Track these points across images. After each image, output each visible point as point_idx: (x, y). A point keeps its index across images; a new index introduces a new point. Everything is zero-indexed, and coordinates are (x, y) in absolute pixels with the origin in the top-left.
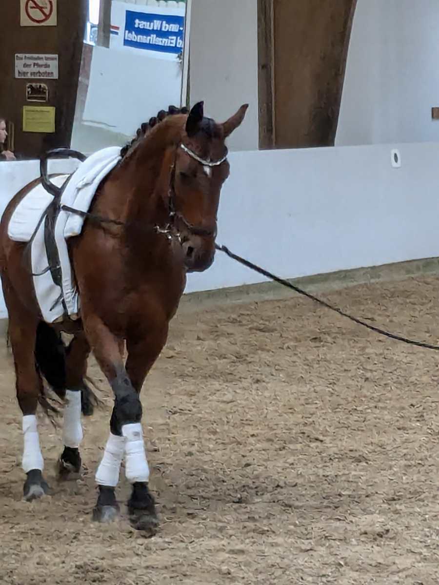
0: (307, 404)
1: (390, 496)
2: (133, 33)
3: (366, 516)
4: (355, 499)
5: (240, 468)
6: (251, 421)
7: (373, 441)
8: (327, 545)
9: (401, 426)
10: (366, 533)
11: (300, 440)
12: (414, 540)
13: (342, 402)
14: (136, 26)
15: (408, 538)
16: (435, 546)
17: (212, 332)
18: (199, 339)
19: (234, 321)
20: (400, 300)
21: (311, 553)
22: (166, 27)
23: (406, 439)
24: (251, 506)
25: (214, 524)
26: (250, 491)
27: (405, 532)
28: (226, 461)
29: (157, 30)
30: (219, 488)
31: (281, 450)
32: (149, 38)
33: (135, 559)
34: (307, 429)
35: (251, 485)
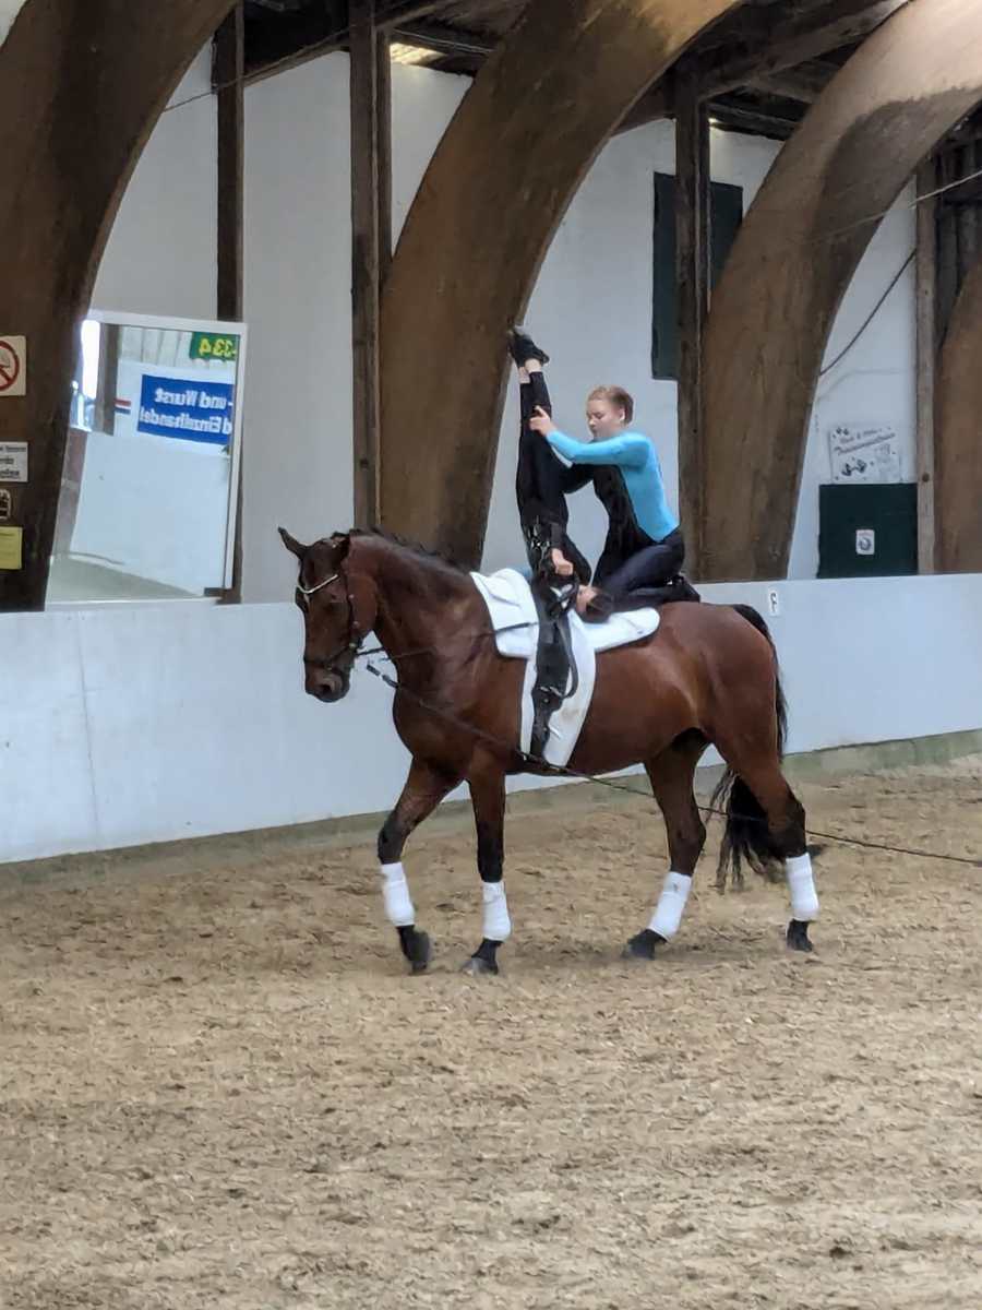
0: (428, 1011)
1: (562, 1162)
2: (153, 411)
3: (523, 1194)
4: (503, 1166)
5: (317, 1116)
6: (337, 1038)
7: (535, 1070)
8: (458, 1239)
9: (582, 1047)
10: (521, 1222)
11: (416, 1069)
12: (601, 1233)
13: (487, 1008)
14: (157, 400)
15: (590, 1228)
16: (634, 1242)
17: (275, 896)
18: (254, 906)
19: (311, 878)
20: (582, 843)
21: (432, 1253)
22: (207, 401)
23: (590, 1069)
24: (333, 1178)
25: (270, 1208)
26: (332, 1153)
27: (585, 1220)
28: (296, 1105)
29: (191, 406)
30: (280, 1148)
31: (384, 1087)
32: (178, 419)
33: (141, 1265)
34: (425, 1052)
35: (334, 1144)
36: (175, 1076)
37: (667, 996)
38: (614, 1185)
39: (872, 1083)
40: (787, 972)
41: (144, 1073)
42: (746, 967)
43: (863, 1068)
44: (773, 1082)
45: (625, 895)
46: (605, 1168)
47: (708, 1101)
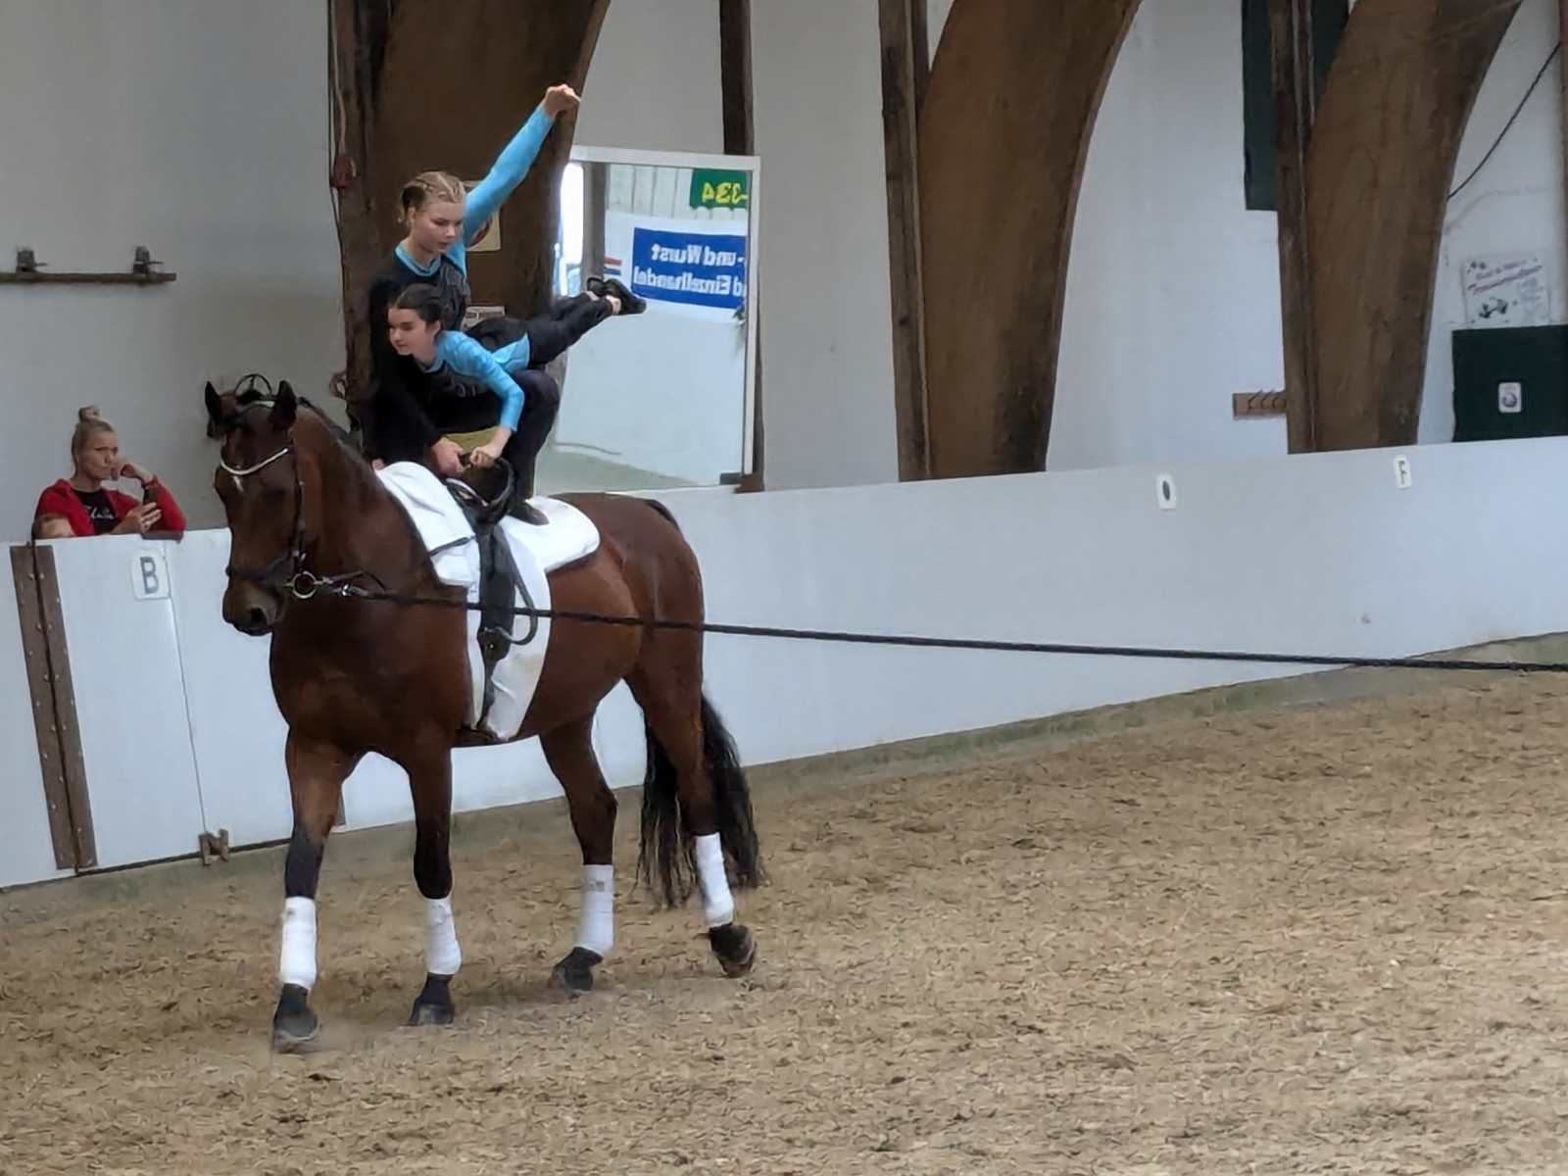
0: (1010, 963)
1: (1180, 1131)
2: (649, 270)
5: (883, 1086)
6: (902, 997)
7: (1142, 1027)
9: (1195, 999)
13: (1079, 957)
14: (654, 258)
17: (818, 836)
18: (794, 848)
22: (712, 258)
23: (1206, 1023)
24: (906, 1156)
26: (904, 1127)
28: (855, 1074)
29: (693, 265)
30: (843, 1124)
31: (962, 1050)
32: (679, 279)
34: (1008, 1010)
35: (906, 1118)
36: (712, 1046)
37: (1294, 937)
38: (1243, 1155)
39: (1546, 1030)
40: (1438, 905)
41: (674, 1043)
42: (1387, 901)
43: (1535, 1013)
44: (1426, 1034)
45: (1237, 823)
46: (1231, 1136)
47: (1351, 1056)
